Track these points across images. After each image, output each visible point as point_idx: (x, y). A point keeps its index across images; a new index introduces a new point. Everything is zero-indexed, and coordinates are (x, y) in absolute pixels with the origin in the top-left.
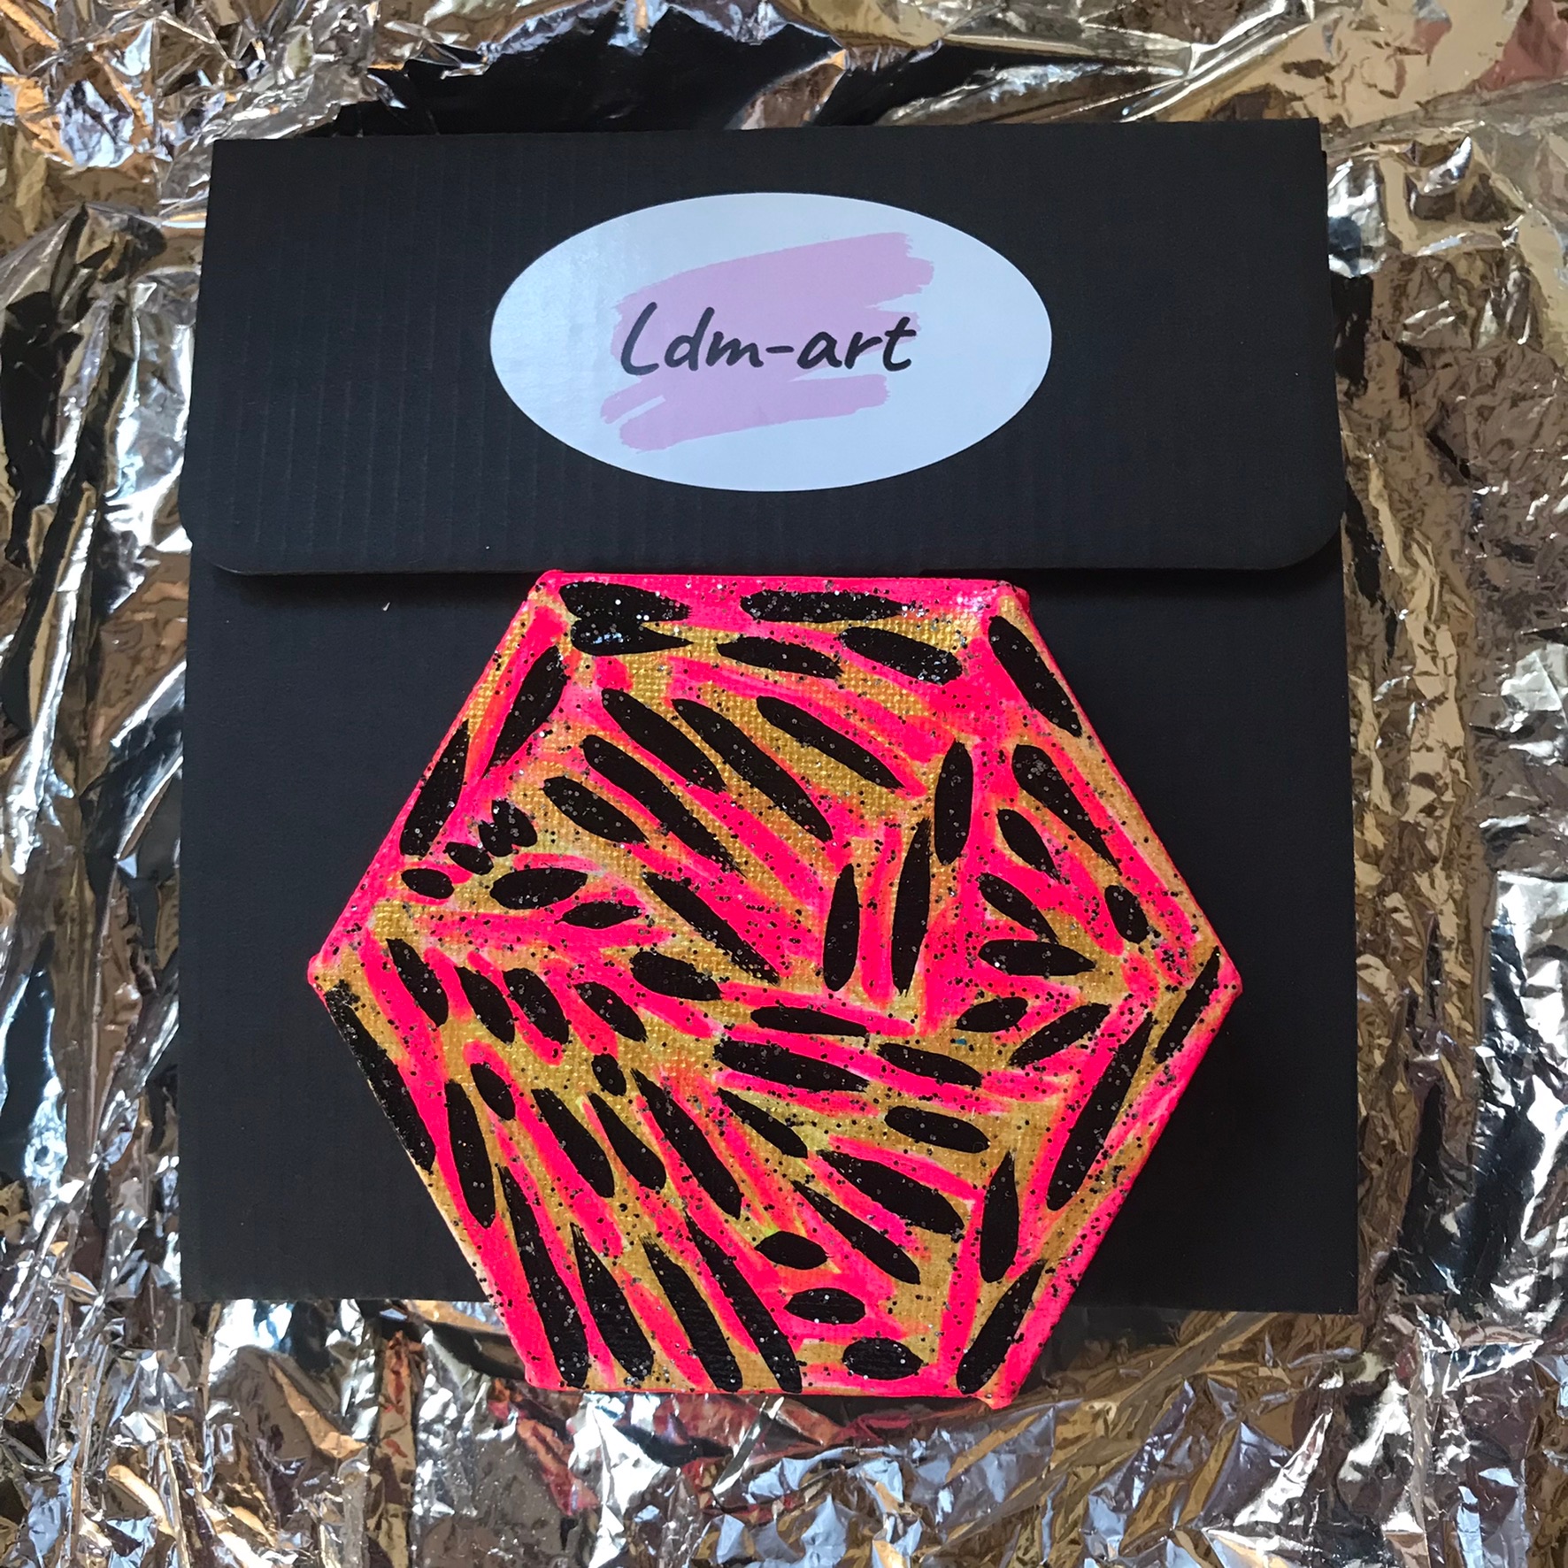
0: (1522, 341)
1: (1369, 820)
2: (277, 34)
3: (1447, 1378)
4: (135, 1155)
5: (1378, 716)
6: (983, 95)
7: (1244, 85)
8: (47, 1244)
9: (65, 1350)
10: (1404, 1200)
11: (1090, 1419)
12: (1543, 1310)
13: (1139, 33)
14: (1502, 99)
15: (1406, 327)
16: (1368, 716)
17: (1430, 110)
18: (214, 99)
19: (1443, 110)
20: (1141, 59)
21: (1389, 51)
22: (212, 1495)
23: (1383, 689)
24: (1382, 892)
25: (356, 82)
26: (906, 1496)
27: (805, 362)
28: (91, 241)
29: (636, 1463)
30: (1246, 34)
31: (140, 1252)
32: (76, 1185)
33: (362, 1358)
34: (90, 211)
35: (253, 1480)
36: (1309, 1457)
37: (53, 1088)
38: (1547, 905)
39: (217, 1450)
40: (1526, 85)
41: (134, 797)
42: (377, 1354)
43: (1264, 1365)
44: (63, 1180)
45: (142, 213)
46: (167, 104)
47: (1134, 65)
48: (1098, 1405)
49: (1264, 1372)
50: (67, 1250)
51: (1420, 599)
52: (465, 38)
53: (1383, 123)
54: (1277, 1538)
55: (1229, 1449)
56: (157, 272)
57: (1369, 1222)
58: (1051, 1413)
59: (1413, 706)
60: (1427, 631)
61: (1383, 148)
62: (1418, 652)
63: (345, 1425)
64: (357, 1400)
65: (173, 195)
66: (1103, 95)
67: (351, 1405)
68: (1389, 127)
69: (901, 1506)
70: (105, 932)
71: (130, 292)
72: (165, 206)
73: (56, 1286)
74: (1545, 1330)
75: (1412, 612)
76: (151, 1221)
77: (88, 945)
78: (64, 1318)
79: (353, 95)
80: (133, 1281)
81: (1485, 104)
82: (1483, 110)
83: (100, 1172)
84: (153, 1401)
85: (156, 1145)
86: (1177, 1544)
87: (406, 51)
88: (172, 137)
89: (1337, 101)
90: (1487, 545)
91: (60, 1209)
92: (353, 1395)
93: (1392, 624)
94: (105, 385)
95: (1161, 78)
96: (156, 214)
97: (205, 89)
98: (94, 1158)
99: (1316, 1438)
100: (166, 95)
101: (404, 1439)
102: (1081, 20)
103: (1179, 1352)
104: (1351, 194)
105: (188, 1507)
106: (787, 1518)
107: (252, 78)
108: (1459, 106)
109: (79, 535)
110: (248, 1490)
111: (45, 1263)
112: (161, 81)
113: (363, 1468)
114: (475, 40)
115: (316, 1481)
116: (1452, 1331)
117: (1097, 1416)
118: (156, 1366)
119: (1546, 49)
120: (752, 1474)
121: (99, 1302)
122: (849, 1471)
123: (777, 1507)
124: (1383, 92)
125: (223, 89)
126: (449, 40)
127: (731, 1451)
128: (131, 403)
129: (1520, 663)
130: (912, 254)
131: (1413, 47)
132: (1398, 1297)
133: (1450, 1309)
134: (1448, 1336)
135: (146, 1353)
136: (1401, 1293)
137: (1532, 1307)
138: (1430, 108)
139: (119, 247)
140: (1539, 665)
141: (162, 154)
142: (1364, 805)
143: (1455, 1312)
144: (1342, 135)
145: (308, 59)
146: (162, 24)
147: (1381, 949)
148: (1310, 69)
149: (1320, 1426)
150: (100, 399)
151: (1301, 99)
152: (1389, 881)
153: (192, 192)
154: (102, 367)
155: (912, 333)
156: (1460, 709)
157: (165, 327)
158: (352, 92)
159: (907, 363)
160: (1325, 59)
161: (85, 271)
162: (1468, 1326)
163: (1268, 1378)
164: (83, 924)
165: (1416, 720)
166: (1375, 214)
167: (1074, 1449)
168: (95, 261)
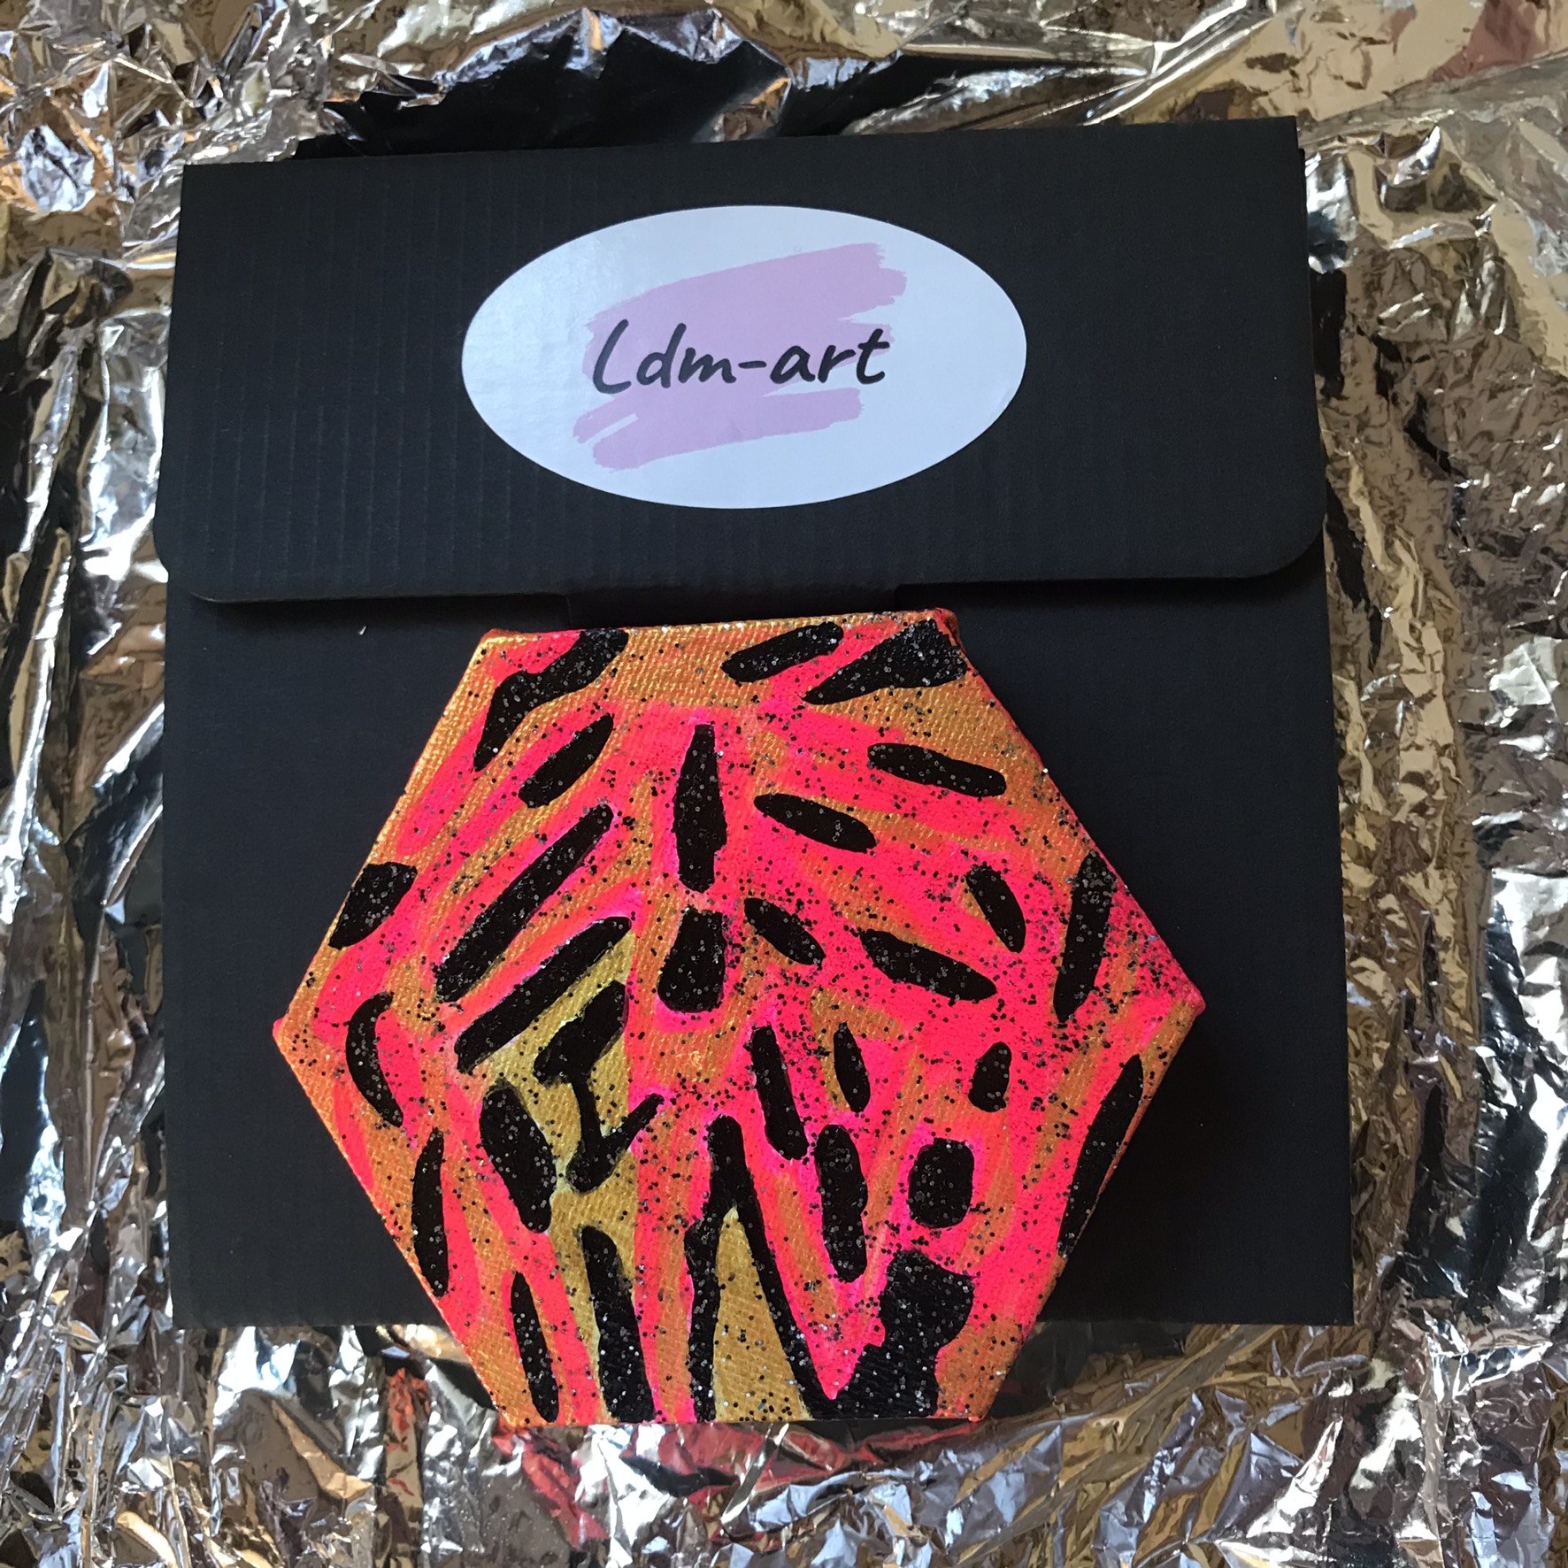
0: (1498, 331)
1: (1360, 821)
2: (234, 71)
3: (1457, 1382)
4: (132, 1201)
5: (1365, 716)
6: (944, 104)
7: (1208, 83)
8: (48, 1292)
9: (69, 1399)
10: (1408, 1203)
11: (1097, 1435)
12: (1552, 1311)
13: (1101, 34)
14: (1471, 86)
15: (1381, 321)
16: (1356, 716)
17: (1398, 100)
18: (173, 140)
19: (1411, 100)
20: (1103, 60)
21: (1353, 42)
22: (220, 1539)
23: (1369, 688)
24: (1376, 894)
25: (314, 116)
26: (914, 1518)
27: (778, 377)
28: (56, 287)
29: (643, 1495)
30: (1209, 31)
31: (141, 1298)
32: (75, 1233)
33: (365, 1396)
34: (55, 257)
35: (261, 1522)
36: (1320, 1466)
37: (49, 1136)
38: (1543, 902)
39: (224, 1495)
40: (1496, 71)
41: (119, 843)
42: (380, 1393)
43: (1272, 1374)
44: (62, 1228)
45: (105, 255)
46: (126, 146)
47: (1096, 66)
48: (1104, 1422)
49: (1271, 1382)
50: (67, 1298)
51: (1405, 595)
52: (420, 67)
53: (1351, 115)
54: (1291, 1548)
55: (1240, 1460)
56: (124, 315)
57: (1374, 1227)
58: (1058, 1430)
59: (1401, 705)
60: (1412, 628)
61: (1351, 140)
62: (1404, 650)
63: (351, 1466)
64: (362, 1439)
65: (138, 237)
66: (1065, 99)
67: (356, 1445)
68: (1358, 119)
69: (911, 1528)
70: (95, 978)
71: (97, 337)
72: (128, 249)
73: (58, 1335)
74: (1554, 1332)
75: (1396, 610)
76: (151, 1267)
77: (79, 992)
78: (67, 1367)
79: (310, 130)
80: (135, 1327)
81: (1454, 91)
82: (1451, 98)
83: (98, 1218)
84: (159, 1447)
85: (151, 1191)
86: (1190, 1557)
87: (361, 84)
88: (133, 179)
89: (1304, 94)
90: (1470, 540)
91: (60, 1257)
92: (357, 1435)
93: (1376, 622)
94: (75, 431)
95: (1125, 79)
96: (119, 256)
97: (162, 130)
98: (91, 1205)
99: (1327, 1446)
100: (125, 137)
101: (410, 1478)
102: (1042, 23)
103: (1187, 1363)
104: (1321, 189)
105: (197, 1550)
106: (796, 1545)
107: (209, 116)
108: (1427, 94)
109: (54, 583)
110: (257, 1534)
111: (47, 1312)
112: (118, 124)
113: (371, 1508)
114: (430, 70)
115: (323, 1521)
116: (1460, 1333)
117: (1104, 1432)
118: (161, 1411)
119: (1514, 32)
120: (758, 1503)
121: (102, 1349)
122: (857, 1496)
123: (785, 1533)
124: (1349, 84)
125: (181, 129)
126: (404, 70)
127: (737, 1478)
128: (102, 447)
129: (1507, 658)
130: (884, 265)
131: (1377, 37)
132: (1405, 1302)
133: (1458, 1313)
134: (1457, 1340)
135: (152, 1398)
136: (1408, 1298)
137: (1541, 1308)
138: (1399, 99)
139: (85, 290)
140: (1527, 658)
141: (123, 196)
142: (1353, 807)
143: (1463, 1316)
144: (1310, 129)
145: (266, 95)
146: (119, 66)
147: (1377, 952)
148: (1275, 63)
149: (1332, 1433)
150: (72, 445)
151: (1266, 94)
152: (1383, 883)
153: (155, 233)
154: (74, 411)
155: (886, 345)
156: (1448, 706)
157: (135, 371)
158: (310, 126)
159: (881, 376)
160: (1289, 53)
161: (50, 318)
162: (1475, 1330)
163: (1276, 1388)
164: (73, 971)
165: (1404, 718)
166: (1346, 207)
167: (1083, 1466)
168: (61, 307)
